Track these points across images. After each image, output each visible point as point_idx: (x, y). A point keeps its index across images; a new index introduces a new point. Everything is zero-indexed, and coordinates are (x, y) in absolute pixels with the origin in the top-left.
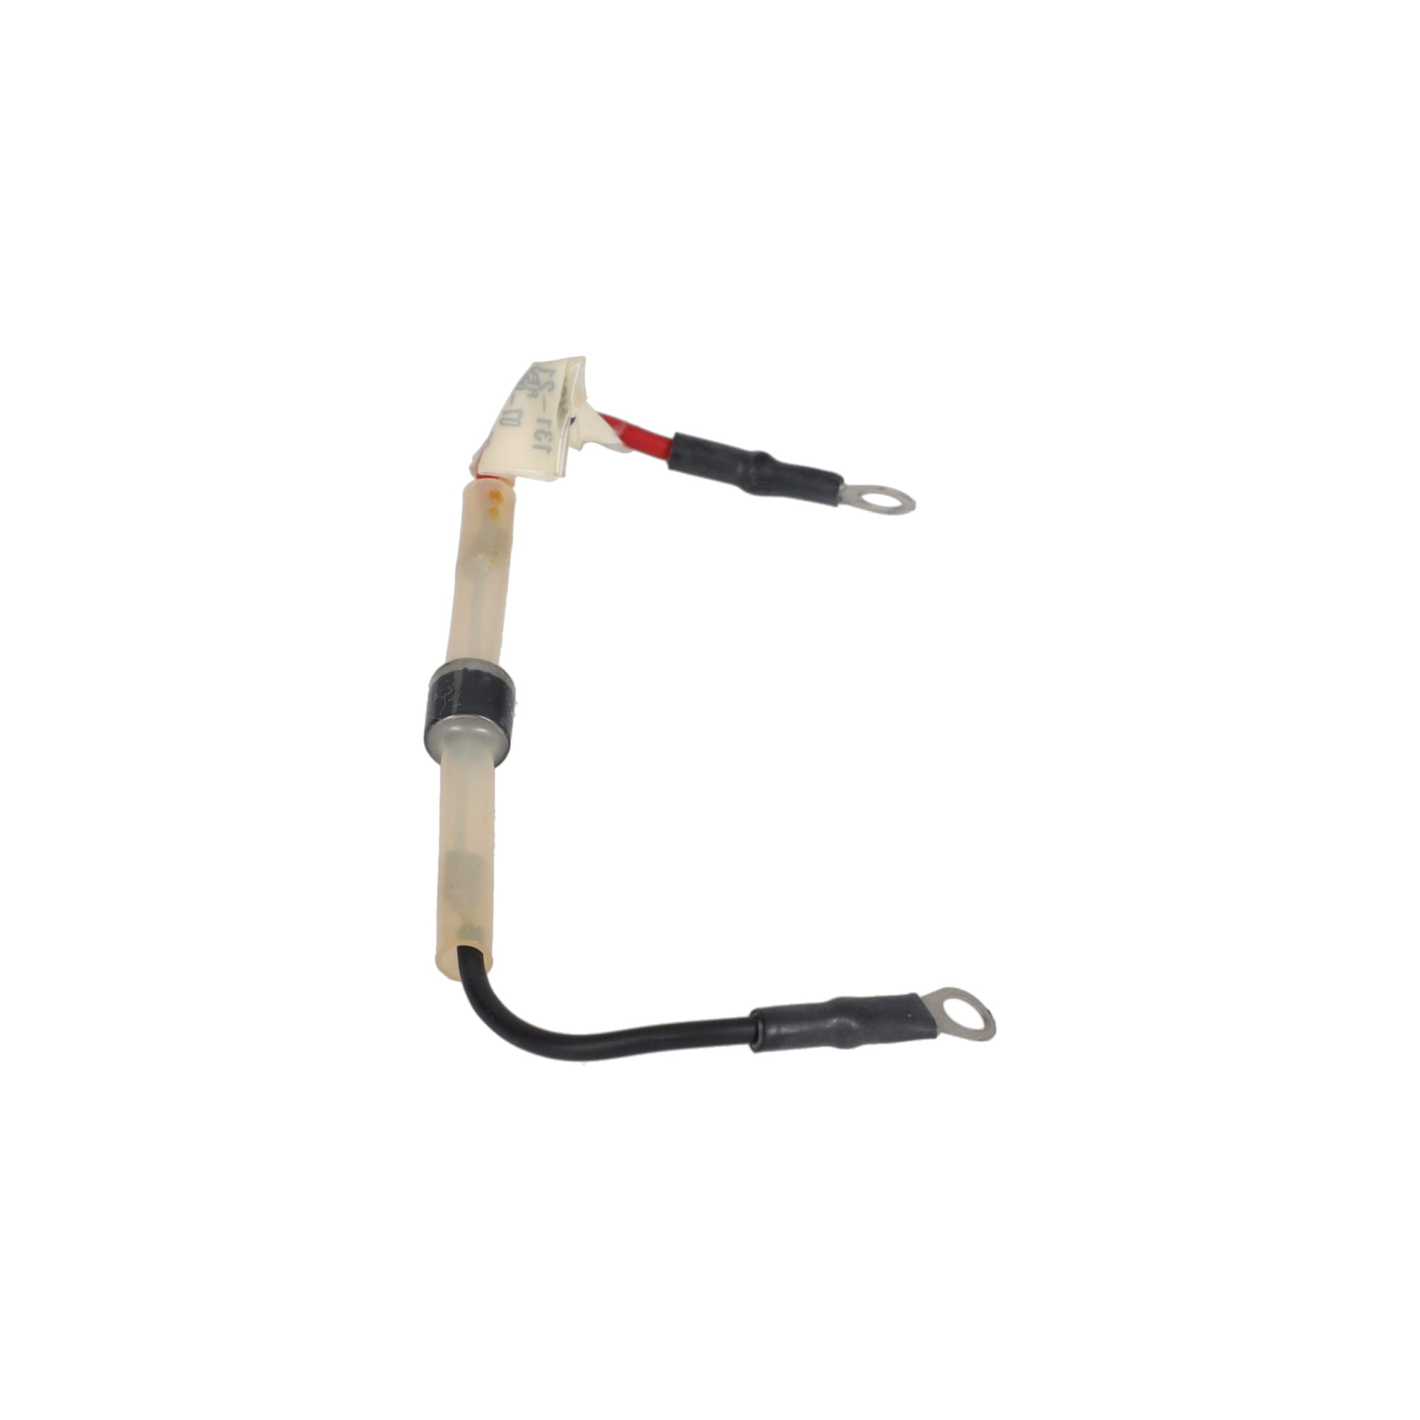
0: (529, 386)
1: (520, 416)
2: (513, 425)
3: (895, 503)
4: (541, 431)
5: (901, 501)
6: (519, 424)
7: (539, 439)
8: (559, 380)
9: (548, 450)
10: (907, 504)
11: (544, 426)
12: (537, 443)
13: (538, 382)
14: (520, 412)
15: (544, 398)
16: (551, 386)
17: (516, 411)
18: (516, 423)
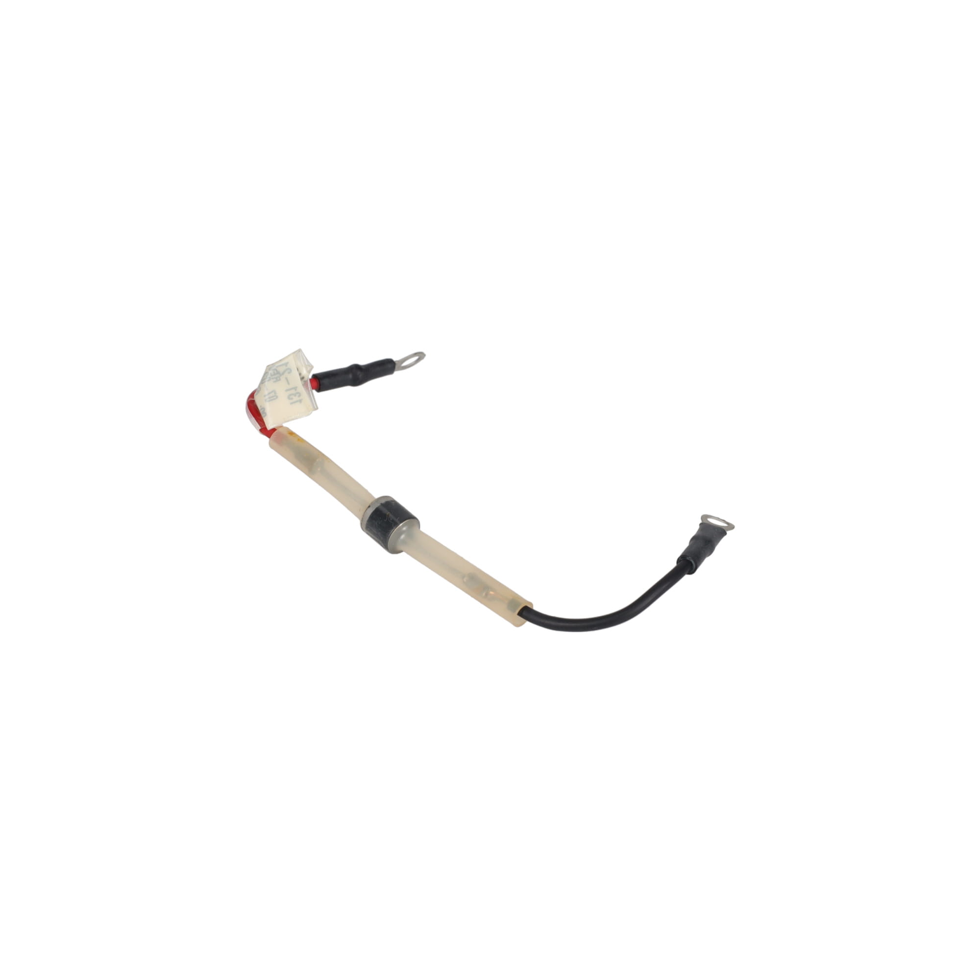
0: (273, 377)
1: (275, 393)
2: (274, 399)
3: (416, 358)
4: (290, 395)
5: (418, 356)
6: (277, 397)
7: (292, 399)
8: (293, 365)
9: (300, 401)
10: (420, 356)
11: (293, 392)
12: (291, 401)
13: (278, 373)
14: (274, 391)
15: (286, 379)
16: (290, 371)
17: (272, 392)
18: (275, 397)
